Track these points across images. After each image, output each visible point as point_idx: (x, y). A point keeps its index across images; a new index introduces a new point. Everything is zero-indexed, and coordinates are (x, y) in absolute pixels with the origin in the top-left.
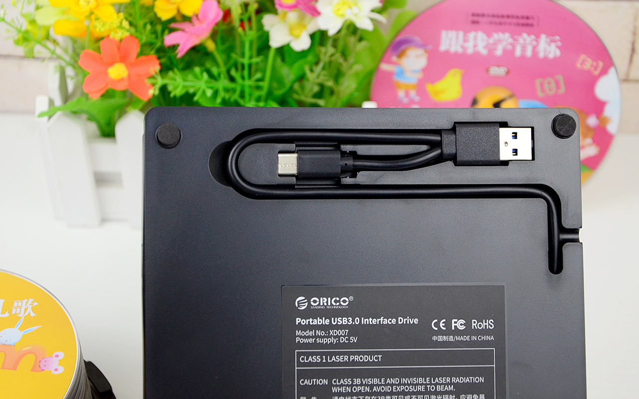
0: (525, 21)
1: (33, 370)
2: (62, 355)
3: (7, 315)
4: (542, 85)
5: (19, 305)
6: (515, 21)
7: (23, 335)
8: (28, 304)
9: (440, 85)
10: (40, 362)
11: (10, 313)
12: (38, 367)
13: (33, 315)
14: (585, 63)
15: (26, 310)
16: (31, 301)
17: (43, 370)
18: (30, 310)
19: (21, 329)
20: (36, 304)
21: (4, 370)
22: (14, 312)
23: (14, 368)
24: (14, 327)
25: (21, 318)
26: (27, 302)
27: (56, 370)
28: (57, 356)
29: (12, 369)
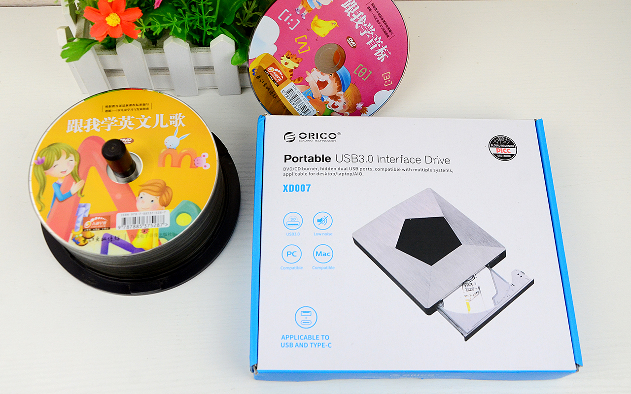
0: (388, 31)
1: (191, 167)
2: (207, 156)
3: (167, 126)
4: (361, 68)
5: (174, 118)
6: (385, 27)
7: (180, 141)
8: (179, 118)
9: (321, 22)
10: (194, 161)
11: (169, 124)
12: (194, 165)
13: (183, 125)
14: (387, 77)
15: (178, 121)
16: (180, 114)
17: (197, 167)
18: (181, 122)
19: (178, 136)
20: (184, 117)
21: (173, 168)
22: (171, 124)
23: (179, 166)
24: (173, 135)
25: (176, 128)
26: (178, 116)
27: (205, 166)
28: (204, 156)
29: (178, 167)
